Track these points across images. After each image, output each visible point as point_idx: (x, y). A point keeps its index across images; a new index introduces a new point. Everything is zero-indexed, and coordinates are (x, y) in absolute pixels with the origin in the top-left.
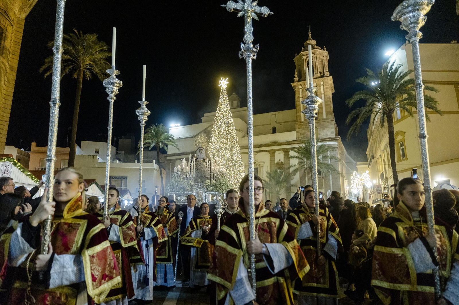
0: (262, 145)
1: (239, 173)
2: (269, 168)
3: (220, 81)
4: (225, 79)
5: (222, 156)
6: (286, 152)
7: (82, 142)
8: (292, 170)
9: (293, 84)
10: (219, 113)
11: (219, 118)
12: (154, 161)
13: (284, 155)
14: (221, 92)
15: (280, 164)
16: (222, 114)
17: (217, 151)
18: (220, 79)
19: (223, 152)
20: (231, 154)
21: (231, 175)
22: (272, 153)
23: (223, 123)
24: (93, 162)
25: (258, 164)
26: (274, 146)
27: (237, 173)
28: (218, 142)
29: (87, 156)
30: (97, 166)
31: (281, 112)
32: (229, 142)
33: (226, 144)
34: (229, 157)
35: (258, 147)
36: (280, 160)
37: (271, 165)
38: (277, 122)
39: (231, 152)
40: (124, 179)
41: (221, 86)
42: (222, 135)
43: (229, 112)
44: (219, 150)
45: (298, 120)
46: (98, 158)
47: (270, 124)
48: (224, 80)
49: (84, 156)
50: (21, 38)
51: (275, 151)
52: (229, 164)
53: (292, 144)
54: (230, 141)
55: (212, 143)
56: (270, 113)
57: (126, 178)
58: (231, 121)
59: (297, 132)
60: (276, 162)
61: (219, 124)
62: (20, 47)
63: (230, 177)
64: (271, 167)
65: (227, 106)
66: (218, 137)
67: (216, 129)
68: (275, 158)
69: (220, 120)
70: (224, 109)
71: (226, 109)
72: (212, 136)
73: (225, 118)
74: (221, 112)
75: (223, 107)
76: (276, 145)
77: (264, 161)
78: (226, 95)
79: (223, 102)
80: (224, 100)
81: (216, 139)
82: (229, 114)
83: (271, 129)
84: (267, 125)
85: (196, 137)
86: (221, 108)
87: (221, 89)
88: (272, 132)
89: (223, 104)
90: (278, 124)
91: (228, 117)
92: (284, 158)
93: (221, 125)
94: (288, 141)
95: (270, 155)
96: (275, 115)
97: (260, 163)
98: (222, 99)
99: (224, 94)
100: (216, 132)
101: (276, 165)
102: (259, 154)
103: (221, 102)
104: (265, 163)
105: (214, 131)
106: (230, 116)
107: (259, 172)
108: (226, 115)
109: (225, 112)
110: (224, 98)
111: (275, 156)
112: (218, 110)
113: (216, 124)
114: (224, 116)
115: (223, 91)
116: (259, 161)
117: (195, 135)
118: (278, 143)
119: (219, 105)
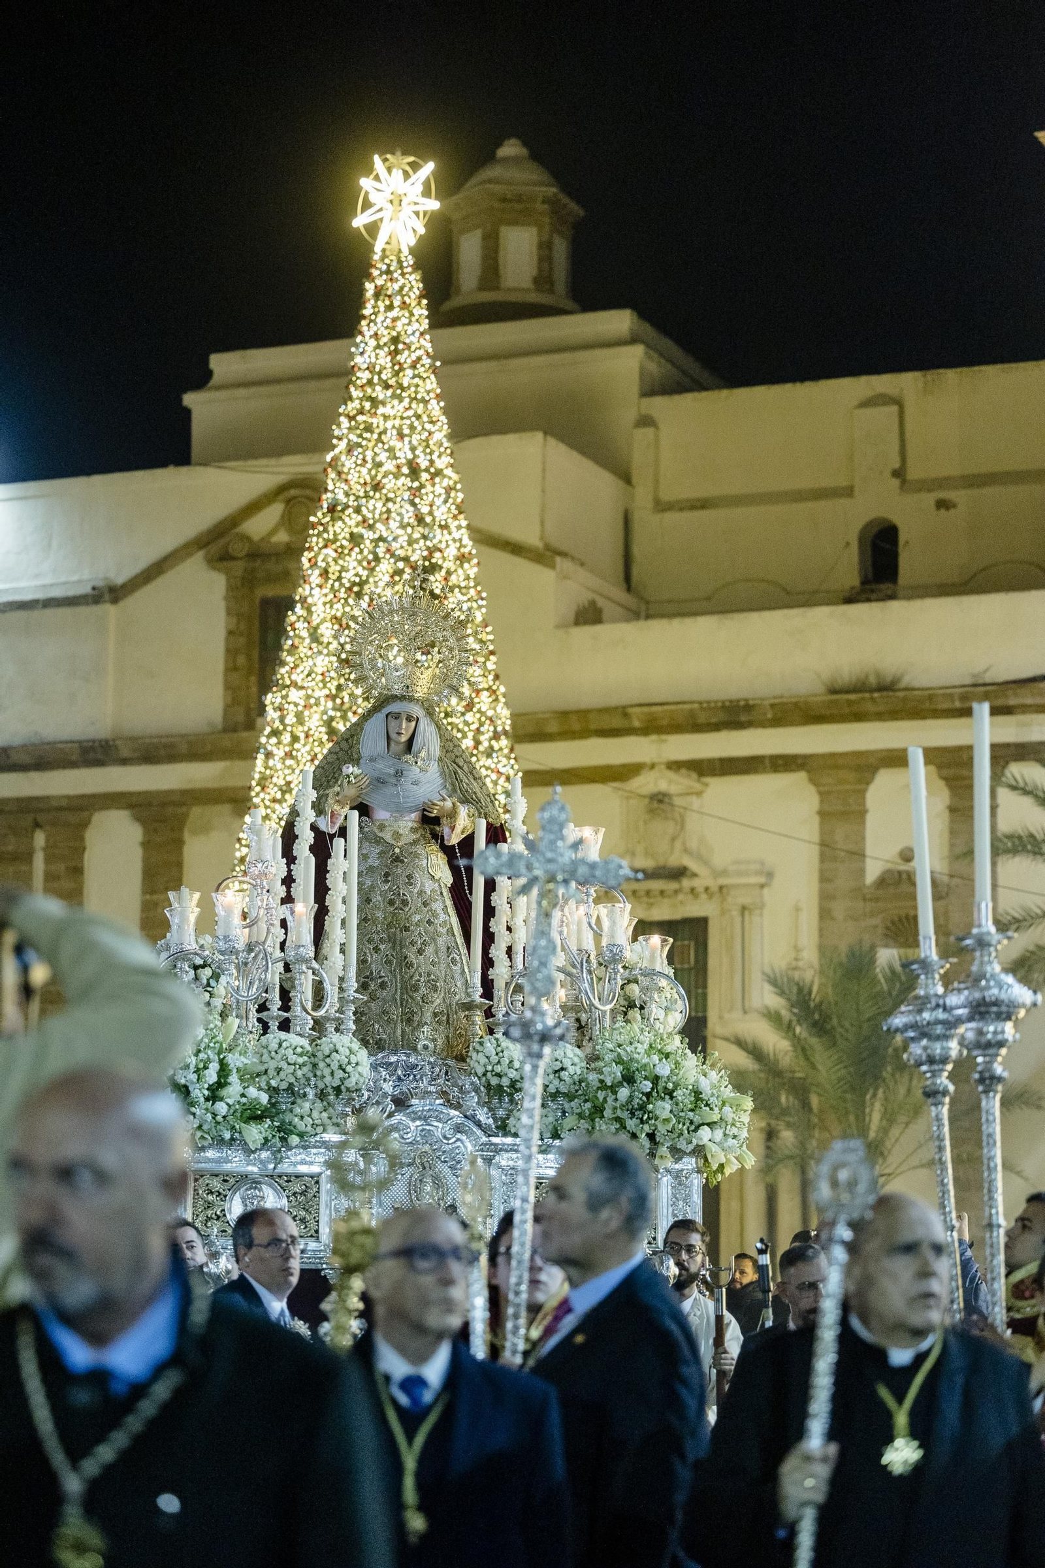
0: (748, 707)
2: (809, 920)
3: (365, 183)
4: (415, 167)
10: (353, 478)
11: (352, 520)
14: (370, 287)
15: (905, 888)
16: (377, 487)
18: (369, 167)
22: (842, 787)
23: (385, 567)
25: (713, 884)
26: (859, 717)
31: (951, 376)
35: (716, 727)
36: (907, 856)
37: (826, 897)
38: (913, 474)
41: (373, 228)
43: (439, 473)
47: (848, 492)
48: (398, 174)
51: (864, 767)
53: (1024, 709)
55: (286, 738)
58: (452, 552)
60: (870, 875)
61: (348, 577)
64: (825, 914)
65: (418, 417)
66: (339, 688)
67: (320, 612)
68: (863, 838)
69: (355, 539)
70: (399, 445)
71: (415, 439)
72: (283, 670)
73: (403, 526)
74: (364, 471)
75: (389, 424)
76: (880, 717)
77: (762, 863)
78: (417, 311)
79: (384, 377)
80: (401, 358)
81: (317, 704)
82: (439, 490)
83: (848, 544)
84: (810, 505)
85: (130, 603)
86: (369, 428)
87: (376, 257)
88: (863, 583)
89: (389, 392)
90: (919, 490)
91: (425, 510)
92: (946, 835)
93: (366, 582)
94: (988, 678)
95: (822, 802)
96: (898, 402)
97: (724, 873)
98: (378, 347)
99: (397, 302)
100: (320, 643)
101: (877, 900)
102: (720, 788)
103: (370, 382)
104: (770, 875)
105: (305, 634)
106: (446, 502)
107: (712, 962)
108: (406, 495)
109: (405, 470)
110: (395, 340)
111: (869, 818)
112: (342, 445)
113: (325, 573)
114: (390, 505)
115: (388, 272)
116: (719, 860)
117: (120, 580)
118: (901, 694)
119: (352, 407)
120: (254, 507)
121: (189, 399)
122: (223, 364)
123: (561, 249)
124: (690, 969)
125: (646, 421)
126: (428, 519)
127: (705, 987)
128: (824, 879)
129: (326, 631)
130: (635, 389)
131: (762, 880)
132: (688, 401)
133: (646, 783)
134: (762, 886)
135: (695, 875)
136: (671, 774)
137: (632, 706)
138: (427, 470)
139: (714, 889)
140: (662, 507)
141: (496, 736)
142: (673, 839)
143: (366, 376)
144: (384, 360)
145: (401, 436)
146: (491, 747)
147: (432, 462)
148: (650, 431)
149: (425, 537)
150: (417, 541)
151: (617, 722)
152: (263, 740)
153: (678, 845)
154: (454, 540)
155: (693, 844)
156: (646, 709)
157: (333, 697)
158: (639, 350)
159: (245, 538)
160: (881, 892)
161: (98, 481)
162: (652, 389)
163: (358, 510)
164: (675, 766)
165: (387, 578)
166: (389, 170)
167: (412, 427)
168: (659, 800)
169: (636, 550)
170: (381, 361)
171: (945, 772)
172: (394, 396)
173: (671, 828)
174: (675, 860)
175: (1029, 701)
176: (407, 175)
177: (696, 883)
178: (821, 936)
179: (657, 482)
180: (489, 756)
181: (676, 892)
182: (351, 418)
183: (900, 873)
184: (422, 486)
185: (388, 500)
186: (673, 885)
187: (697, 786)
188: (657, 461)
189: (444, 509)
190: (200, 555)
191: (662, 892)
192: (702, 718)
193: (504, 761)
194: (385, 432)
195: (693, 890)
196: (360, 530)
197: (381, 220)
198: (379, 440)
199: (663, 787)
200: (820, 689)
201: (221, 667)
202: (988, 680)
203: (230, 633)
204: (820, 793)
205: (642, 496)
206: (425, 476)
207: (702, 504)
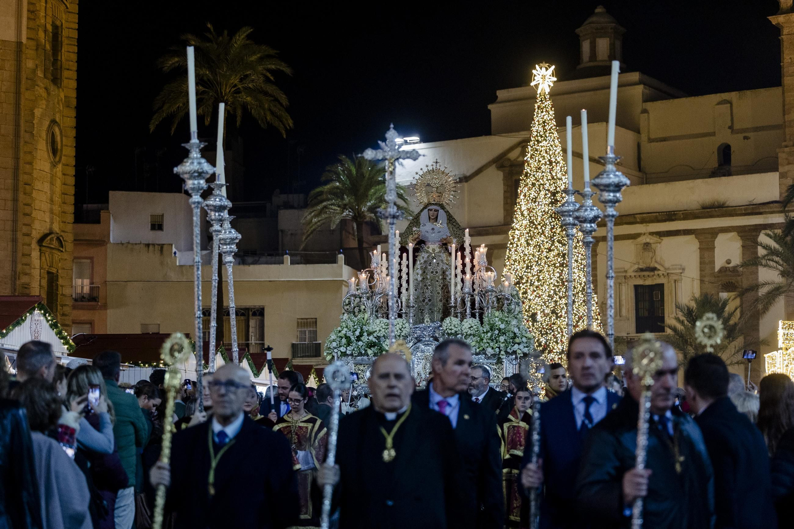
1: (583, 321)
2: (697, 284)
3: (534, 71)
4: (550, 67)
5: (539, 280)
6: (749, 235)
7: (111, 193)
8: (763, 291)
9: (775, 20)
10: (532, 166)
11: (532, 179)
12: (341, 257)
13: (743, 246)
14: (536, 106)
15: (728, 273)
16: (540, 168)
17: (527, 267)
18: (535, 68)
19: (541, 271)
20: (561, 275)
21: (561, 329)
22: (707, 239)
23: (543, 193)
24: (162, 263)
26: (712, 216)
27: (578, 322)
28: (528, 244)
29: (142, 246)
30: (173, 276)
31: (749, 92)
32: (557, 244)
33: (550, 250)
34: (558, 282)
35: (665, 221)
36: (728, 262)
38: (737, 126)
39: (562, 271)
40: (254, 314)
41: (537, 86)
42: (539, 227)
43: (558, 162)
44: (531, 266)
45: (788, 137)
46: (175, 253)
47: (713, 134)
48: (544, 69)
49: (137, 247)
50: (76, 26)
51: (714, 233)
52: (556, 302)
53: (766, 213)
54: (559, 242)
55: (515, 245)
56: (712, 96)
57: (260, 312)
59: (783, 176)
60: (717, 269)
61: (532, 196)
62: (76, 49)
63: (559, 333)
64: (702, 281)
65: (552, 146)
66: (530, 230)
67: (523, 208)
68: (714, 256)
69: (534, 185)
70: (546, 155)
71: (551, 152)
72: (514, 224)
73: (547, 180)
74: (536, 163)
75: (543, 149)
76: (718, 216)
77: (681, 265)
78: (551, 113)
79: (541, 134)
80: (546, 128)
81: (523, 235)
82: (558, 168)
83: (714, 152)
84: (700, 139)
85: (472, 182)
86: (537, 150)
87: (538, 96)
88: (719, 166)
89: (543, 139)
90: (738, 133)
91: (554, 174)
92: (741, 255)
93: (537, 198)
94: (755, 202)
95: (700, 245)
96: (731, 103)
97: (669, 269)
98: (539, 124)
99: (544, 110)
100: (524, 216)
101: (718, 277)
102: (666, 240)
103: (537, 135)
104: (684, 269)
105: (519, 213)
106: (561, 171)
107: (666, 298)
108: (548, 170)
109: (548, 163)
110: (544, 122)
111: (716, 250)
112: (529, 155)
113: (525, 196)
114: (543, 174)
115: (541, 101)
116: (667, 265)
117: (468, 174)
118: (724, 209)
119: (532, 143)
120: (511, 149)
121: (490, 107)
122: (501, 94)
123: (618, 44)
124: (659, 301)
125: (645, 111)
126: (555, 177)
127: (664, 306)
128: (701, 270)
129: (526, 213)
130: (641, 100)
131: (681, 271)
132: (658, 104)
133: (643, 240)
134: (681, 273)
135: (659, 270)
136: (650, 236)
137: (637, 214)
138: (555, 162)
139: (665, 274)
140: (651, 140)
141: (578, 242)
142: (652, 258)
143: (535, 133)
144: (541, 129)
145: (546, 152)
146: (576, 245)
147: (556, 159)
148: (646, 115)
149: (554, 183)
150: (552, 185)
151: (632, 220)
152: (508, 245)
153: (653, 260)
154: (564, 183)
155: (658, 259)
156: (641, 215)
157: (528, 233)
158: (641, 87)
159: (509, 160)
160: (720, 275)
161: (459, 142)
162: (647, 99)
163: (534, 176)
164: (652, 234)
165: (543, 196)
166: (541, 68)
167: (550, 149)
168: (647, 246)
169: (642, 156)
170: (540, 129)
171: (740, 234)
172: (544, 140)
173: (651, 254)
174: (653, 265)
175: (767, 210)
176: (547, 69)
177: (660, 272)
178: (701, 289)
179: (649, 132)
180: (576, 248)
181: (653, 276)
182: (532, 147)
183: (726, 268)
184: (553, 167)
185: (543, 172)
186: (652, 273)
187: (660, 240)
188: (649, 125)
189: (560, 173)
190: (494, 166)
191: (648, 276)
192: (660, 218)
193: (581, 249)
194: (541, 151)
195: (658, 275)
196: (535, 182)
197: (539, 84)
198: (540, 154)
199: (648, 240)
200: (699, 207)
201: (502, 203)
202: (755, 203)
203: (505, 192)
204: (699, 242)
205: (644, 137)
206: (554, 164)
207: (664, 139)
